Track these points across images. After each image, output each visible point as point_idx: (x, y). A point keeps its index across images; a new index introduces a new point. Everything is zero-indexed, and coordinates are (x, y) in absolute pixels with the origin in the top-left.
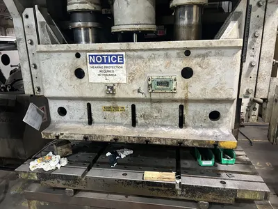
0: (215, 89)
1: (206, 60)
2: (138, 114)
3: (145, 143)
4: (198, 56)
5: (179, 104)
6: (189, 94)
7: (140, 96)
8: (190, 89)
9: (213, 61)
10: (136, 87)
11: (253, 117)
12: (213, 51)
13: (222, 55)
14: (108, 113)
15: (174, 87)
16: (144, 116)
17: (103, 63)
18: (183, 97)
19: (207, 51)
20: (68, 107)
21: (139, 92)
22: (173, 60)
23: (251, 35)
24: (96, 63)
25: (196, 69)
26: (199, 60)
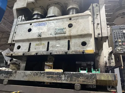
0: (82, 30)
1: (78, 20)
2: (50, 46)
3: (50, 54)
4: (74, 19)
5: (68, 40)
6: (71, 33)
7: (51, 36)
8: (71, 32)
9: (80, 20)
10: (50, 33)
11: (112, 63)
12: (80, 17)
13: (84, 18)
14: (37, 46)
15: (65, 31)
16: (52, 47)
17: (39, 26)
18: (69, 35)
19: (78, 17)
20: (22, 45)
21: (51, 34)
22: (65, 22)
23: (95, 14)
24: (37, 26)
25: (74, 24)
26: (75, 21)
